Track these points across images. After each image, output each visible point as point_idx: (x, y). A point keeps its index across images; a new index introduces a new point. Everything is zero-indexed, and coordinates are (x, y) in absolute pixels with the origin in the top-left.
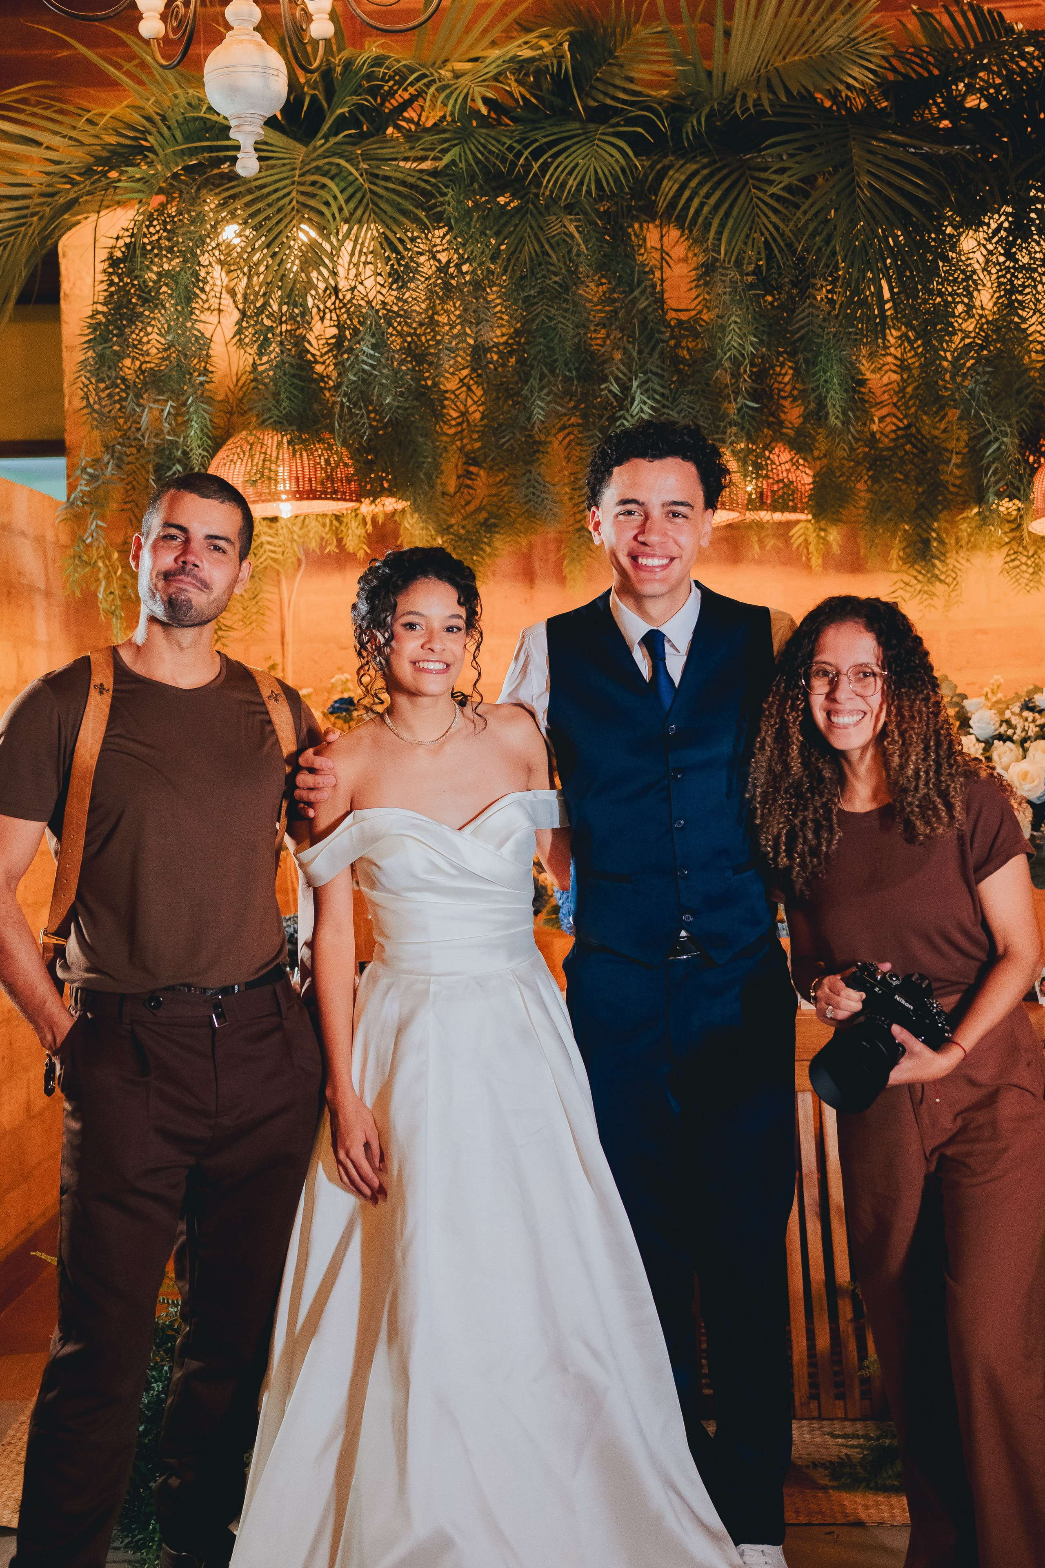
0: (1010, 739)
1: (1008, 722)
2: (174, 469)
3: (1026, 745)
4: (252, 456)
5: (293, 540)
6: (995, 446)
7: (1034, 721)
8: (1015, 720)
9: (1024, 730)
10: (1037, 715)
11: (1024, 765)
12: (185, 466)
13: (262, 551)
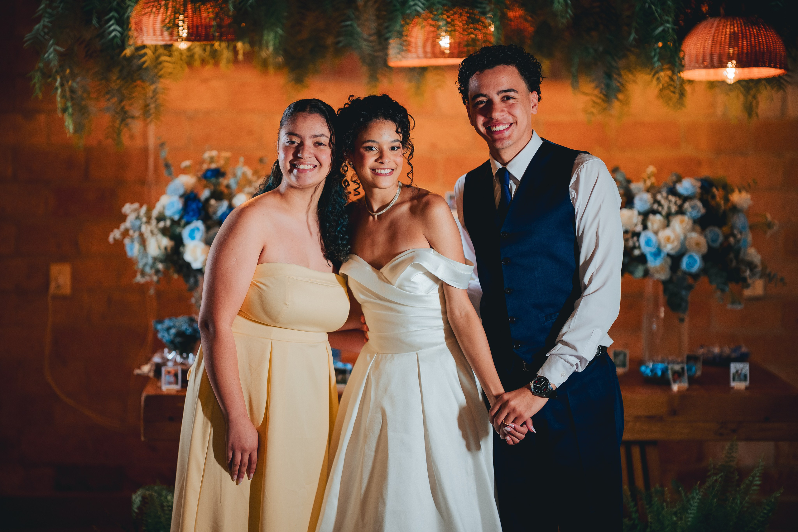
0: (660, 213)
1: (659, 203)
2: (111, 15)
3: (671, 218)
4: (167, 9)
5: (181, 59)
6: (660, 29)
7: (675, 203)
8: (663, 202)
9: (669, 208)
10: (678, 199)
11: (667, 232)
12: (118, 12)
13: (160, 67)
